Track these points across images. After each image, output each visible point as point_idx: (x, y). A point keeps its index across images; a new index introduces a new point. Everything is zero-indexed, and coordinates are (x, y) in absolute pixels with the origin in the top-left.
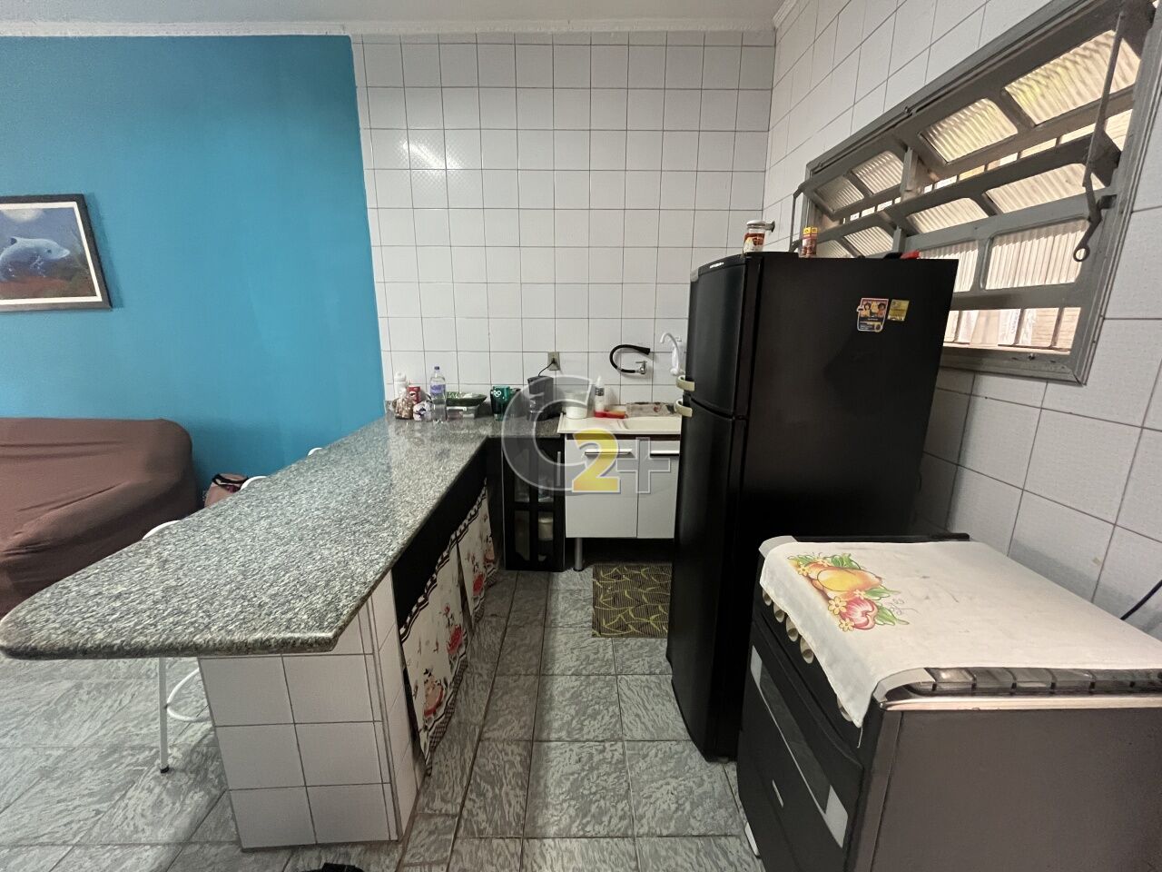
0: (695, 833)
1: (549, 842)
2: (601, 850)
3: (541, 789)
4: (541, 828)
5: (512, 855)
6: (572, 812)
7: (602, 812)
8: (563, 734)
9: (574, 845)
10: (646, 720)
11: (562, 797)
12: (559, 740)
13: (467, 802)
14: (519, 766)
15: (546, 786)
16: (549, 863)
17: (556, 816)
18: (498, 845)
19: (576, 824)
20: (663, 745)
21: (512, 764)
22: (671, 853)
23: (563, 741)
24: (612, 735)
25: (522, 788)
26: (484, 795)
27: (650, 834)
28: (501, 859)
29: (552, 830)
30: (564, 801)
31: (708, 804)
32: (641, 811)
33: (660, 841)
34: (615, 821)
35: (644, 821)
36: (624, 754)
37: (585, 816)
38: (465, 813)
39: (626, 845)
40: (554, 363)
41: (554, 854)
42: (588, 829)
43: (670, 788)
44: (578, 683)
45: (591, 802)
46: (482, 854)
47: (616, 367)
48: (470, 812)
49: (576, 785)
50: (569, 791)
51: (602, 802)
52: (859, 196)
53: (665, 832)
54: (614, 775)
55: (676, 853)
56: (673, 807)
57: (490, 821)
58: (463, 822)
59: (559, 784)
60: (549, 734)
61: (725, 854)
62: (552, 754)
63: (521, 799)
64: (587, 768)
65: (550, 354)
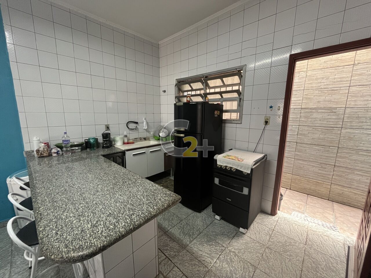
0: (209, 224)
1: (189, 245)
2: (199, 238)
3: (178, 239)
4: (186, 244)
5: (186, 253)
6: (188, 237)
7: (193, 233)
8: (170, 227)
9: (195, 241)
10: (183, 214)
11: (183, 237)
12: (171, 229)
13: (165, 254)
14: (168, 239)
15: (178, 238)
16: (194, 248)
17: (186, 240)
18: (181, 254)
19: (191, 238)
20: (190, 216)
21: (167, 240)
22: (209, 229)
23: (172, 228)
24: (180, 220)
25: (174, 242)
26: (168, 250)
27: (204, 230)
28: (185, 255)
29: (188, 243)
30: (185, 237)
31: (207, 219)
32: (199, 228)
33: (206, 229)
34: (196, 232)
35: (201, 229)
36: (186, 222)
37: (191, 236)
38: (168, 256)
39: (202, 234)
40: (108, 128)
41: (193, 246)
42: (194, 237)
43: (199, 221)
44: (161, 216)
45: (189, 233)
46: (180, 258)
47: (128, 128)
48: (168, 254)
49: (183, 233)
50: (183, 235)
51: (191, 232)
52: (190, 89)
53: (205, 228)
54: (188, 226)
55: (210, 229)
56: (202, 223)
57: (175, 252)
58: (169, 257)
59: (180, 235)
60: (167, 229)
61: (216, 223)
62: (173, 232)
63: (176, 244)
64: (182, 229)
65: (106, 125)
